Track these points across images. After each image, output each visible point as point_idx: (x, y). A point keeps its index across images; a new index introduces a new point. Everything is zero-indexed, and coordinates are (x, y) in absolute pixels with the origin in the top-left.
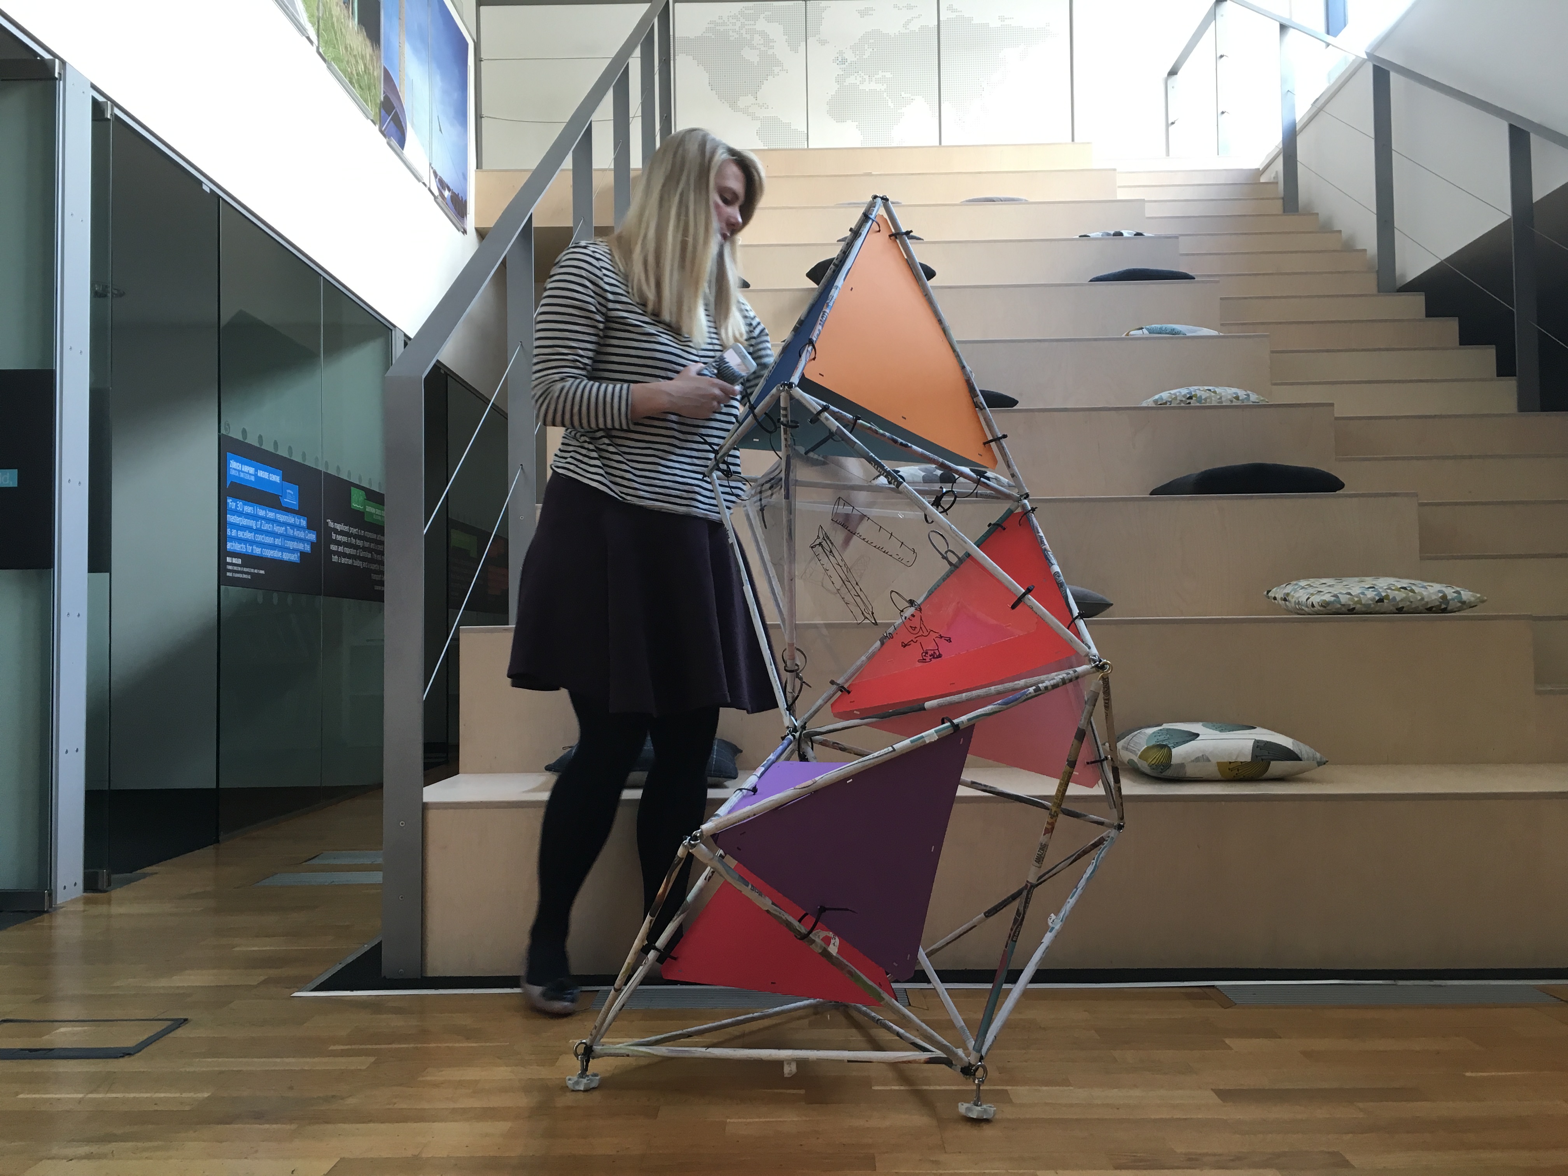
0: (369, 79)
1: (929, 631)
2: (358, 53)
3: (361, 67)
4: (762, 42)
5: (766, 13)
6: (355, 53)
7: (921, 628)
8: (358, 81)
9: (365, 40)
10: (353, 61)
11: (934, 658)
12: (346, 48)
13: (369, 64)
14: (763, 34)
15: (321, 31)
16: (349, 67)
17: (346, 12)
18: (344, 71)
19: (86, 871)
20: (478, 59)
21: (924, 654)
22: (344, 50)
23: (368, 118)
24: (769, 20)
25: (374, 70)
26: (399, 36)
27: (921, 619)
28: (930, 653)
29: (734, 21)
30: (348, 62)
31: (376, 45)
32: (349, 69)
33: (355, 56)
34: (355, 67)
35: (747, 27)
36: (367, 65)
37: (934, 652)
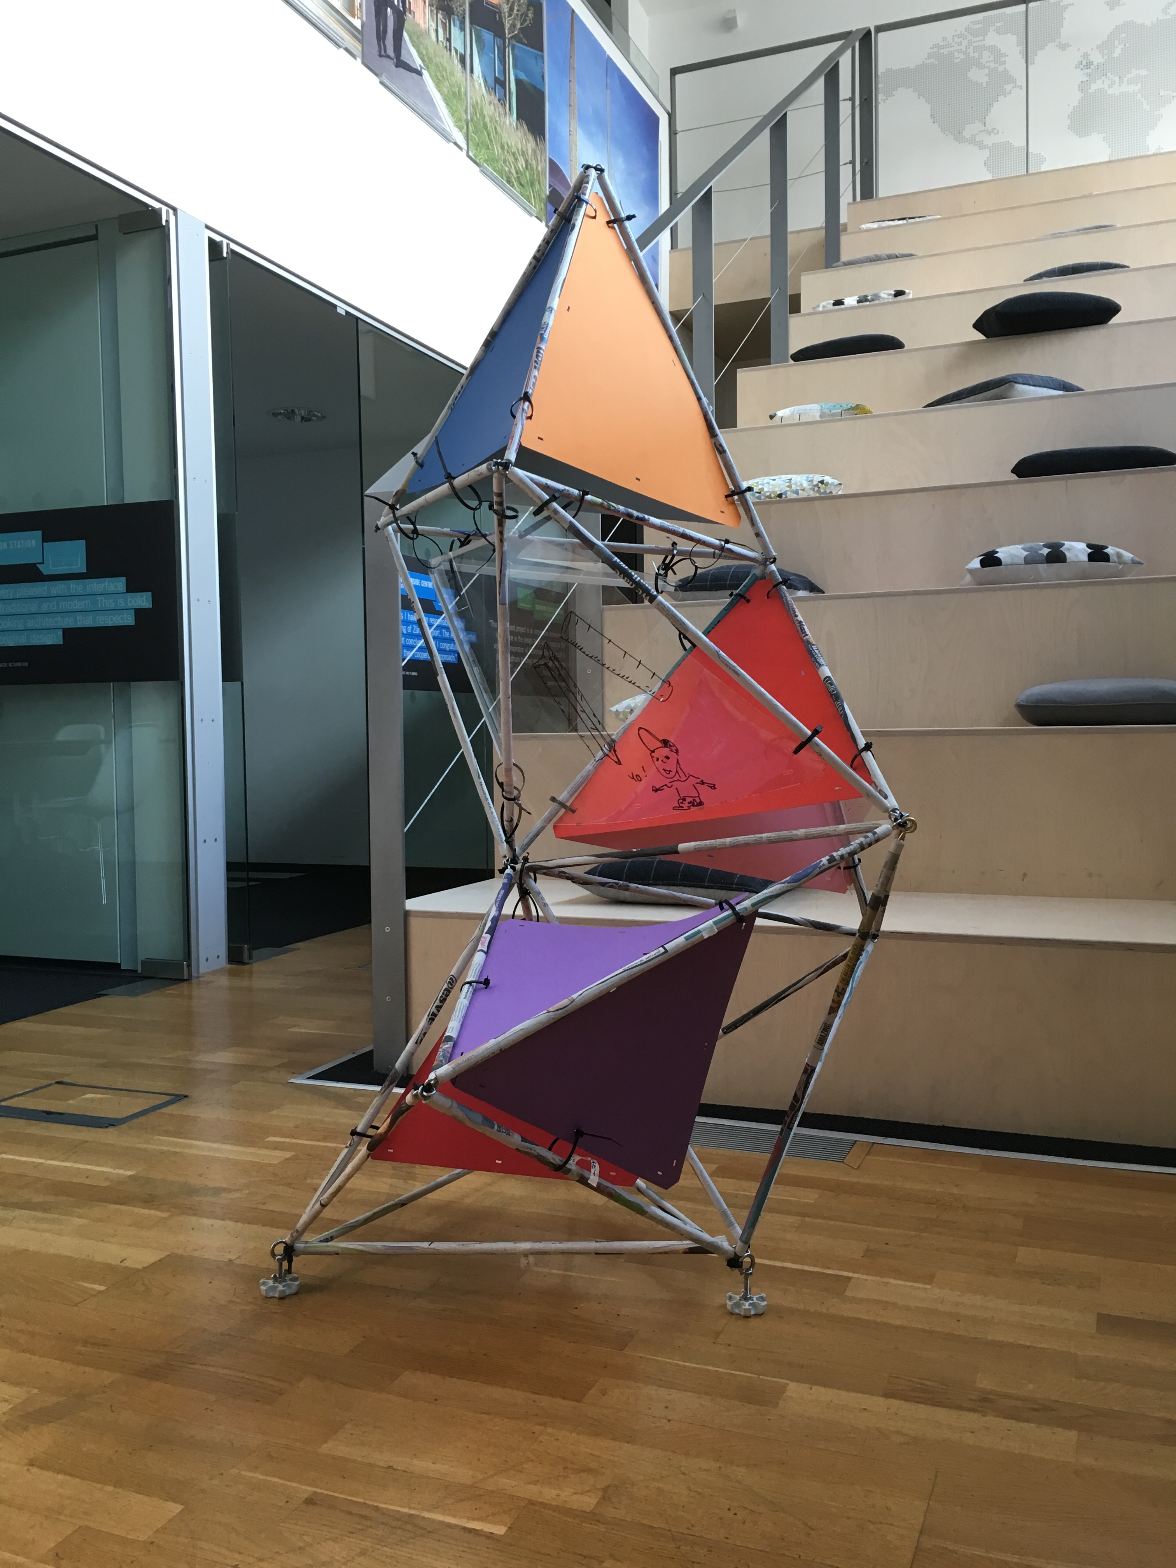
0: (532, 175)
1: (687, 776)
2: (518, 150)
3: (521, 163)
4: (992, 58)
5: (997, 25)
6: (514, 150)
7: (677, 771)
8: (518, 179)
9: (525, 134)
10: (511, 159)
11: (693, 805)
12: (502, 147)
13: (531, 159)
14: (993, 49)
15: (471, 134)
16: (506, 166)
17: (501, 110)
18: (500, 173)
19: (232, 945)
20: (672, 132)
21: (681, 801)
22: (499, 149)
23: (531, 215)
24: (999, 31)
25: (537, 164)
26: (570, 124)
27: (678, 762)
28: (689, 800)
29: (959, 40)
30: (505, 161)
31: (540, 138)
32: (507, 169)
33: (514, 154)
34: (514, 165)
35: (974, 45)
36: (529, 160)
37: (694, 800)
